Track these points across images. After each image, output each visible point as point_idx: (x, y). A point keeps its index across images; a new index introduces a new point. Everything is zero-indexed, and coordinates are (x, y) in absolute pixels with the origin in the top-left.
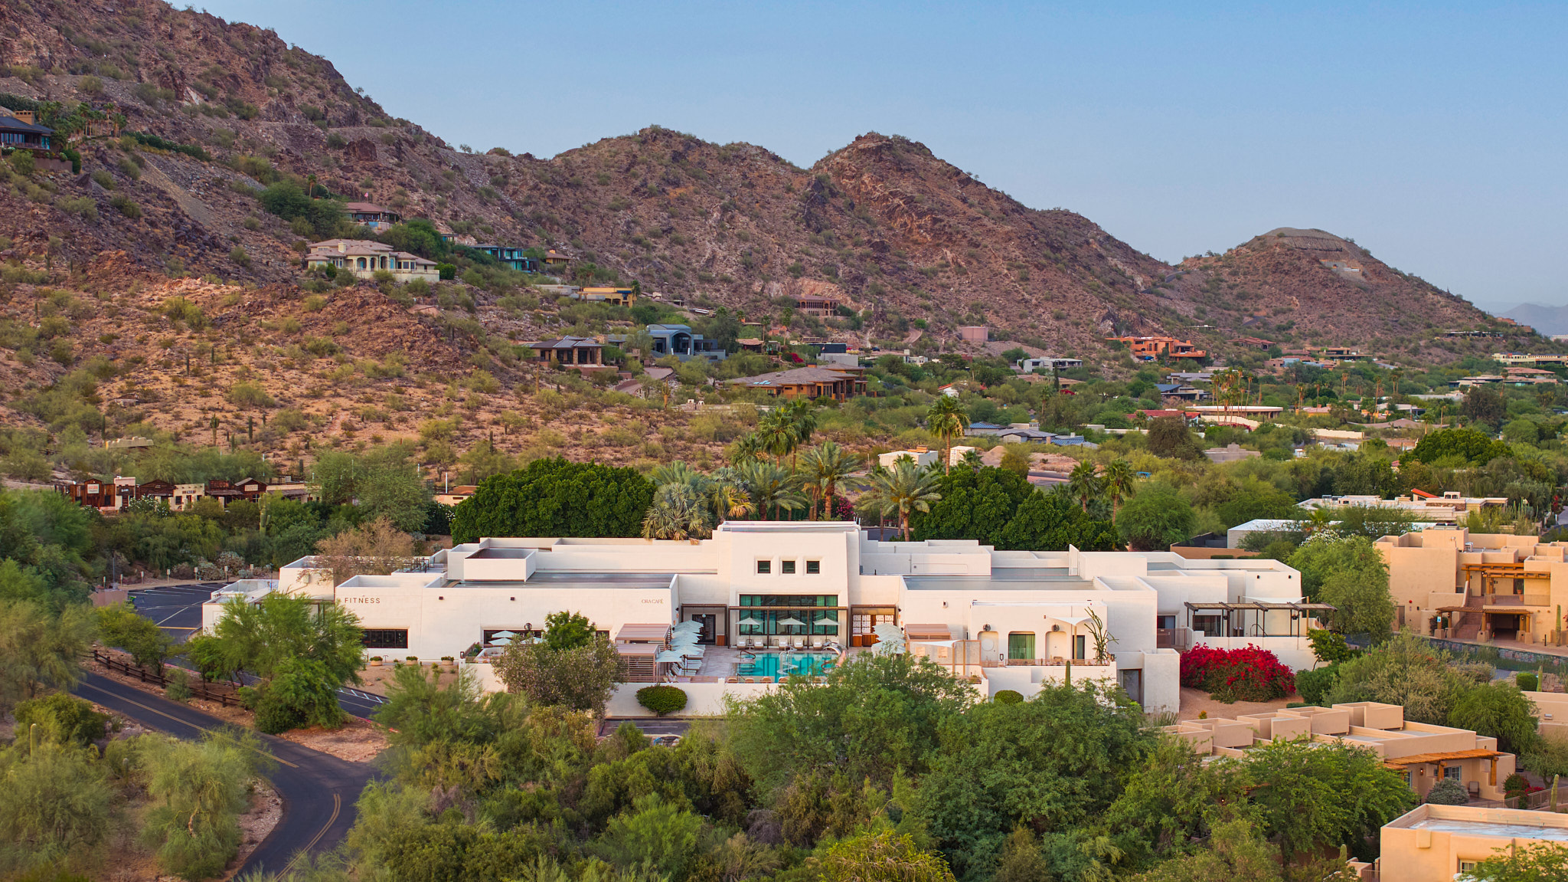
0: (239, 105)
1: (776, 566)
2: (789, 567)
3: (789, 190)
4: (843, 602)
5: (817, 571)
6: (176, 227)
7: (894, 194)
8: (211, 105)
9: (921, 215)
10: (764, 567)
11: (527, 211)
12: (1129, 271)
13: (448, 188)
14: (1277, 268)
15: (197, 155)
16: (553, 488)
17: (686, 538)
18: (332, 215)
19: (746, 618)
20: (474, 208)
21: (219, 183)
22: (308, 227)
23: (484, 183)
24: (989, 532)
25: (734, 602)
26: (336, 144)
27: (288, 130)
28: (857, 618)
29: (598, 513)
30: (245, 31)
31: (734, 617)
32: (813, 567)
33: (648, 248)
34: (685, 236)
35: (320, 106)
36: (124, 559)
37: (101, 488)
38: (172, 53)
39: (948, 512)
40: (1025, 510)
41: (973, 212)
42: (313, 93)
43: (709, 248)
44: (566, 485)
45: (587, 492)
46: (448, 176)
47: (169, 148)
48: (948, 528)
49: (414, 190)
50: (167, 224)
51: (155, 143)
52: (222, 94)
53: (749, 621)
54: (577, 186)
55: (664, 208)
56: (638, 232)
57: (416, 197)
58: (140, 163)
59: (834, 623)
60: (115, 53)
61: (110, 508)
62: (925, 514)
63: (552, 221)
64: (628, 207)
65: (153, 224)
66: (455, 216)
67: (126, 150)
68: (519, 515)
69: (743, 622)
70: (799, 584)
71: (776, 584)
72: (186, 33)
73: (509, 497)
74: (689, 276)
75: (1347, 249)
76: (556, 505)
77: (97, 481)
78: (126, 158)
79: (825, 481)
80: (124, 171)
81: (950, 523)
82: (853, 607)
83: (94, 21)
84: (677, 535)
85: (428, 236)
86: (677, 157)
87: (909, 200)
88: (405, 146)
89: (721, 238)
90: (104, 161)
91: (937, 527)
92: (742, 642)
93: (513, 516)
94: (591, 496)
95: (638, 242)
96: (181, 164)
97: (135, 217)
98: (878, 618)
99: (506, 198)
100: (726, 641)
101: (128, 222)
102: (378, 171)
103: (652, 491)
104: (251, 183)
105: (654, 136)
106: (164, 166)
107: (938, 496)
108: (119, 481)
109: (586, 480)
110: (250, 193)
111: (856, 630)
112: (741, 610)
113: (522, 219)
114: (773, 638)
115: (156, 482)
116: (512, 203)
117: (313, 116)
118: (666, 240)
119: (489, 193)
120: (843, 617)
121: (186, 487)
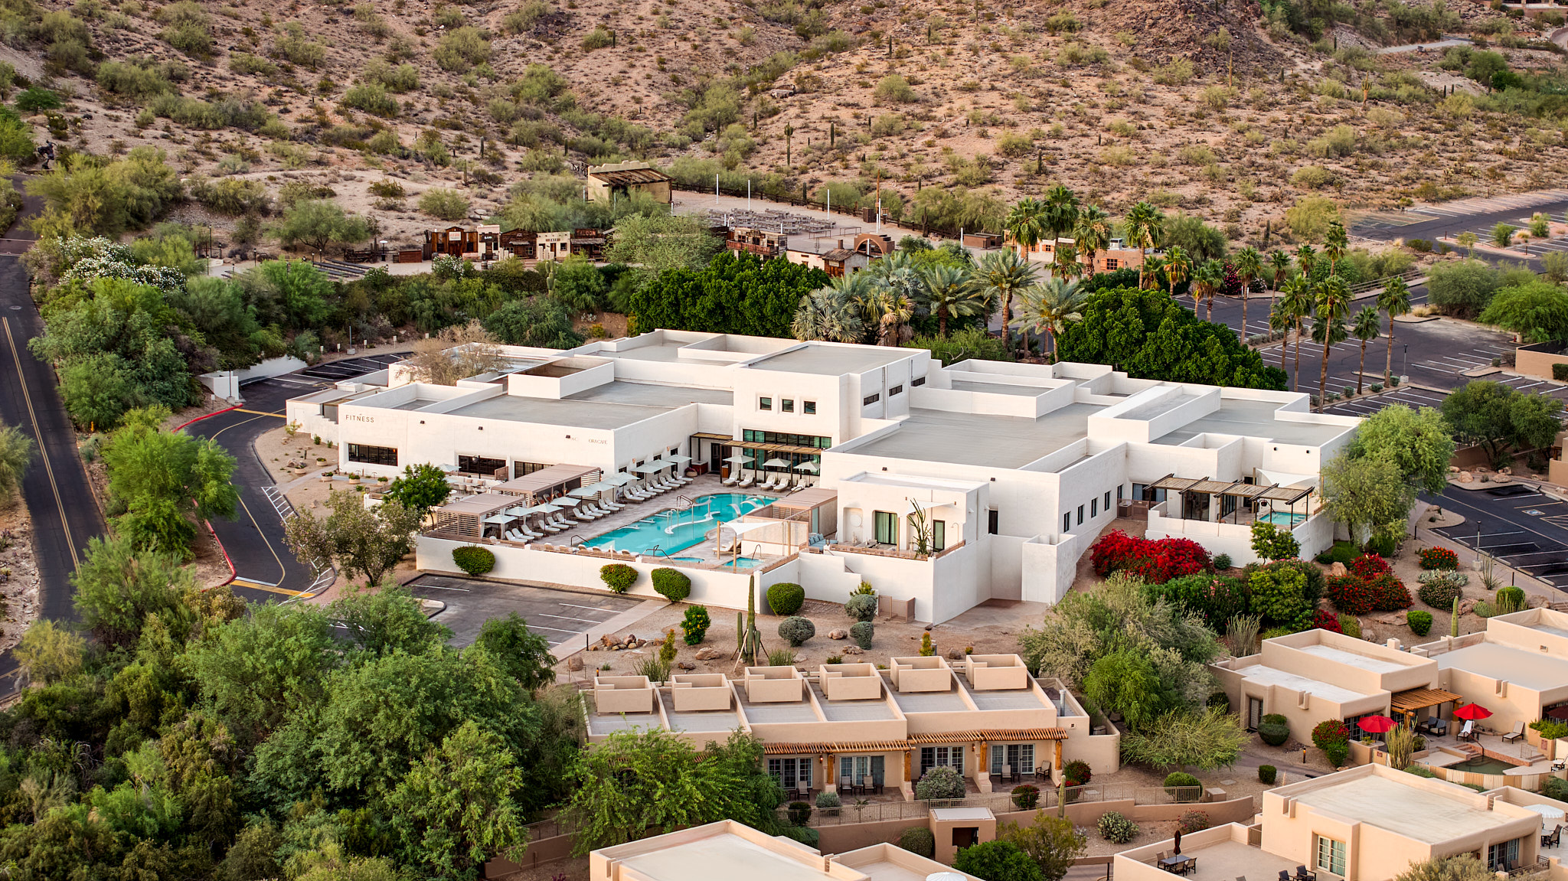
1: (776, 404)
2: (788, 406)
4: (836, 444)
5: (813, 412)
10: (765, 404)
24: (1123, 359)
25: (738, 437)
29: (748, 314)
32: (810, 407)
36: (387, 322)
37: (463, 234)
39: (1082, 335)
40: (1153, 340)
45: (737, 294)
61: (472, 255)
68: (682, 311)
70: (796, 423)
71: (775, 421)
76: (710, 304)
77: (458, 229)
92: (732, 479)
94: (743, 297)
108: (482, 228)
114: (761, 474)
115: (517, 230)
121: (549, 235)
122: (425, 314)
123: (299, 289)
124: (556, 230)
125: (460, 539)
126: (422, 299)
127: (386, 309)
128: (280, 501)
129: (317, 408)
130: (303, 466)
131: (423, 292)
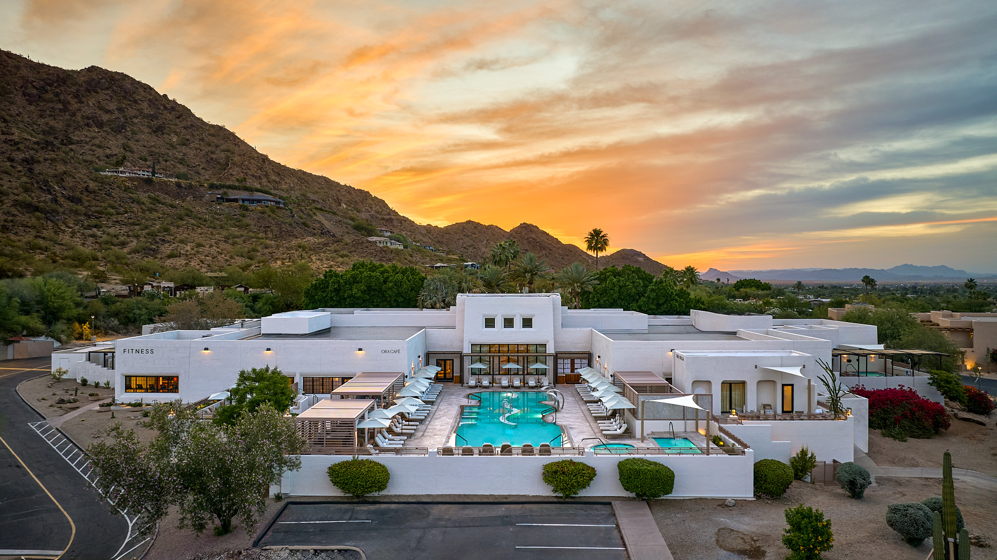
0: (357, 209)
1: (499, 322)
2: (509, 323)
3: (504, 236)
4: (551, 350)
5: (531, 326)
6: (322, 230)
7: (530, 238)
8: (349, 208)
9: (537, 243)
10: (490, 323)
11: (436, 240)
12: (587, 258)
13: (414, 232)
14: (623, 258)
15: (334, 213)
16: (361, 278)
17: (443, 308)
18: (373, 231)
19: (476, 362)
20: (421, 237)
21: (340, 221)
22: (366, 233)
23: (424, 232)
24: (629, 304)
25: (467, 350)
26: (383, 219)
27: (370, 215)
28: (560, 361)
29: (390, 292)
30: (360, 191)
31: (467, 361)
32: (527, 323)
33: (467, 249)
34: (477, 247)
35: (380, 210)
37: (153, 287)
38: (339, 195)
39: (605, 291)
40: (653, 290)
41: (549, 242)
42: (378, 207)
43: (483, 249)
44: (369, 275)
45: (382, 279)
46: (414, 229)
47: (326, 211)
48: (605, 301)
49: (403, 231)
50: (319, 229)
51: (321, 210)
52: (352, 206)
53: (478, 366)
54: (449, 234)
55: (471, 239)
56: (465, 245)
57: (404, 233)
58: (315, 214)
59: (544, 367)
60: (322, 193)
62: (590, 293)
63: (442, 242)
64: (462, 239)
65: (314, 229)
66: (415, 238)
67: (311, 210)
68: (341, 294)
69: (474, 366)
70: (518, 335)
71: (499, 335)
72: (344, 190)
73: (334, 283)
74: (478, 256)
75: (640, 254)
76: (363, 288)
77: (149, 284)
78: (311, 212)
79: (528, 275)
80: (309, 215)
81: (606, 298)
82: (557, 353)
83: (318, 186)
84: (438, 305)
85: (401, 237)
86: (475, 228)
87: (534, 239)
88: (403, 221)
89: (486, 247)
90: (303, 212)
91: (598, 301)
92: (472, 382)
93: (337, 295)
94: (385, 282)
95: (465, 248)
96: (328, 216)
97: (308, 226)
98: (576, 361)
99: (431, 236)
100: (461, 380)
101: (306, 228)
102: (394, 226)
103: (423, 279)
104: (350, 222)
105: (469, 222)
106: (323, 216)
107: (597, 282)
108: (163, 284)
109: (382, 273)
110: (349, 224)
111: (560, 371)
112: (472, 356)
113: (434, 241)
114: (497, 377)
115: (185, 285)
116: (432, 237)
117: (377, 212)
118: (472, 247)
119: (426, 234)
120: (550, 361)
121: (202, 288)
122: (143, 317)
123: (55, 295)
124: (207, 285)
125: (338, 452)
126: (140, 309)
127: (116, 314)
128: (53, 435)
129: (84, 356)
130: (75, 401)
131: (140, 306)
